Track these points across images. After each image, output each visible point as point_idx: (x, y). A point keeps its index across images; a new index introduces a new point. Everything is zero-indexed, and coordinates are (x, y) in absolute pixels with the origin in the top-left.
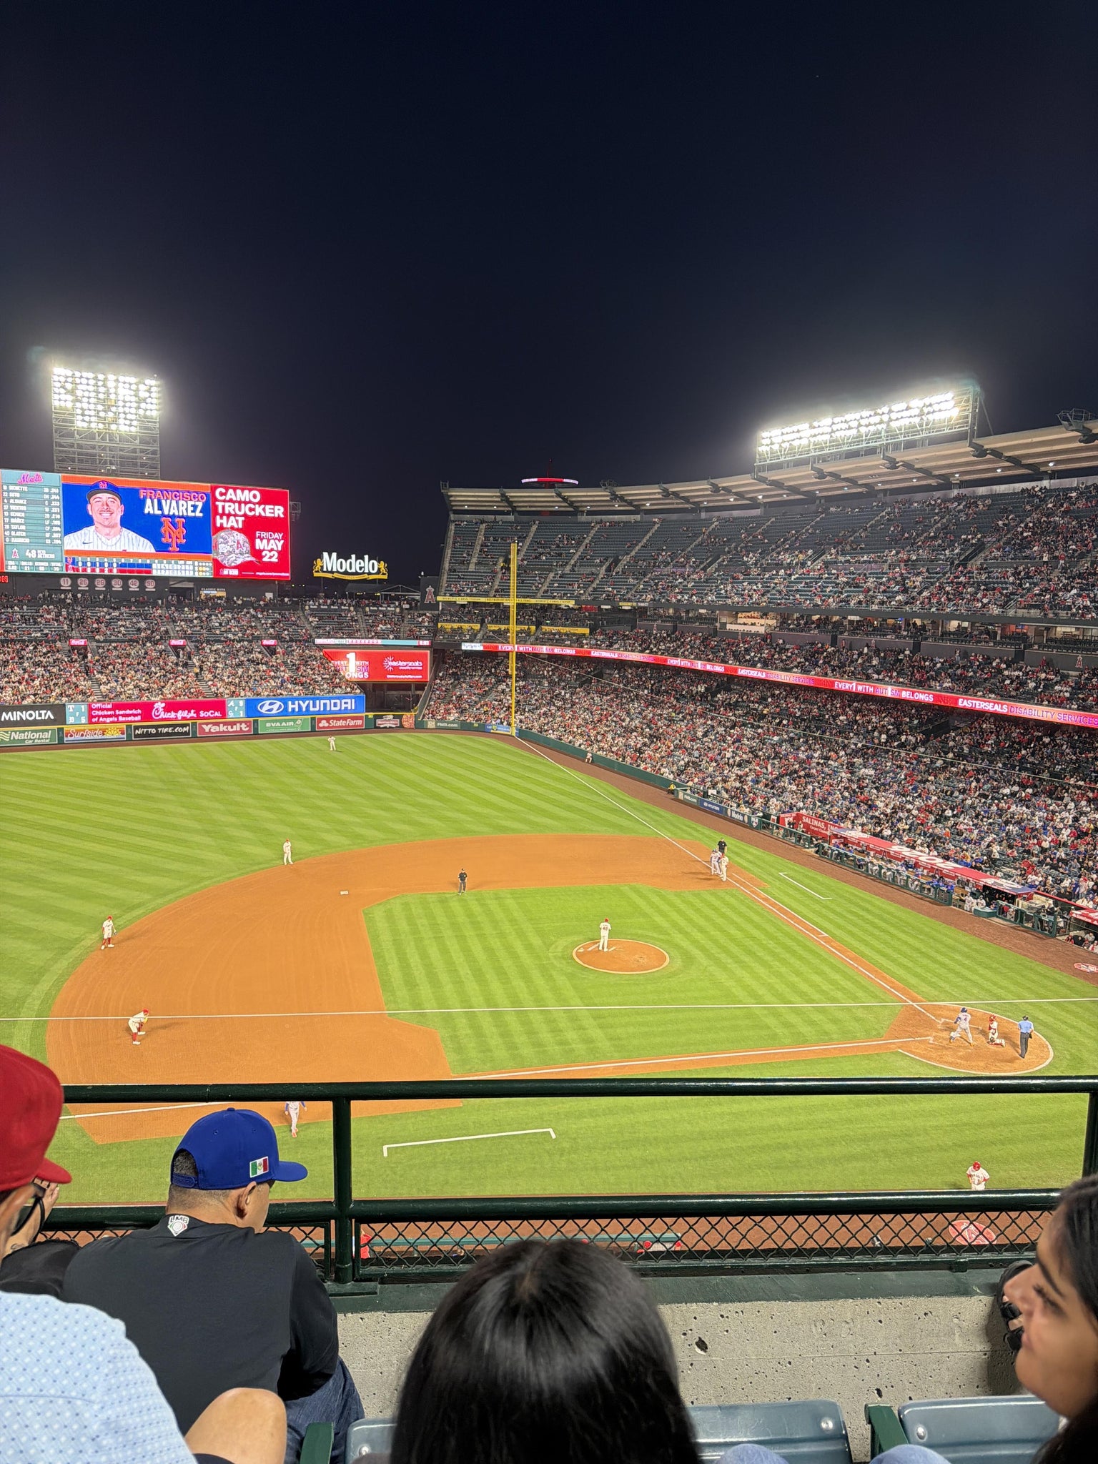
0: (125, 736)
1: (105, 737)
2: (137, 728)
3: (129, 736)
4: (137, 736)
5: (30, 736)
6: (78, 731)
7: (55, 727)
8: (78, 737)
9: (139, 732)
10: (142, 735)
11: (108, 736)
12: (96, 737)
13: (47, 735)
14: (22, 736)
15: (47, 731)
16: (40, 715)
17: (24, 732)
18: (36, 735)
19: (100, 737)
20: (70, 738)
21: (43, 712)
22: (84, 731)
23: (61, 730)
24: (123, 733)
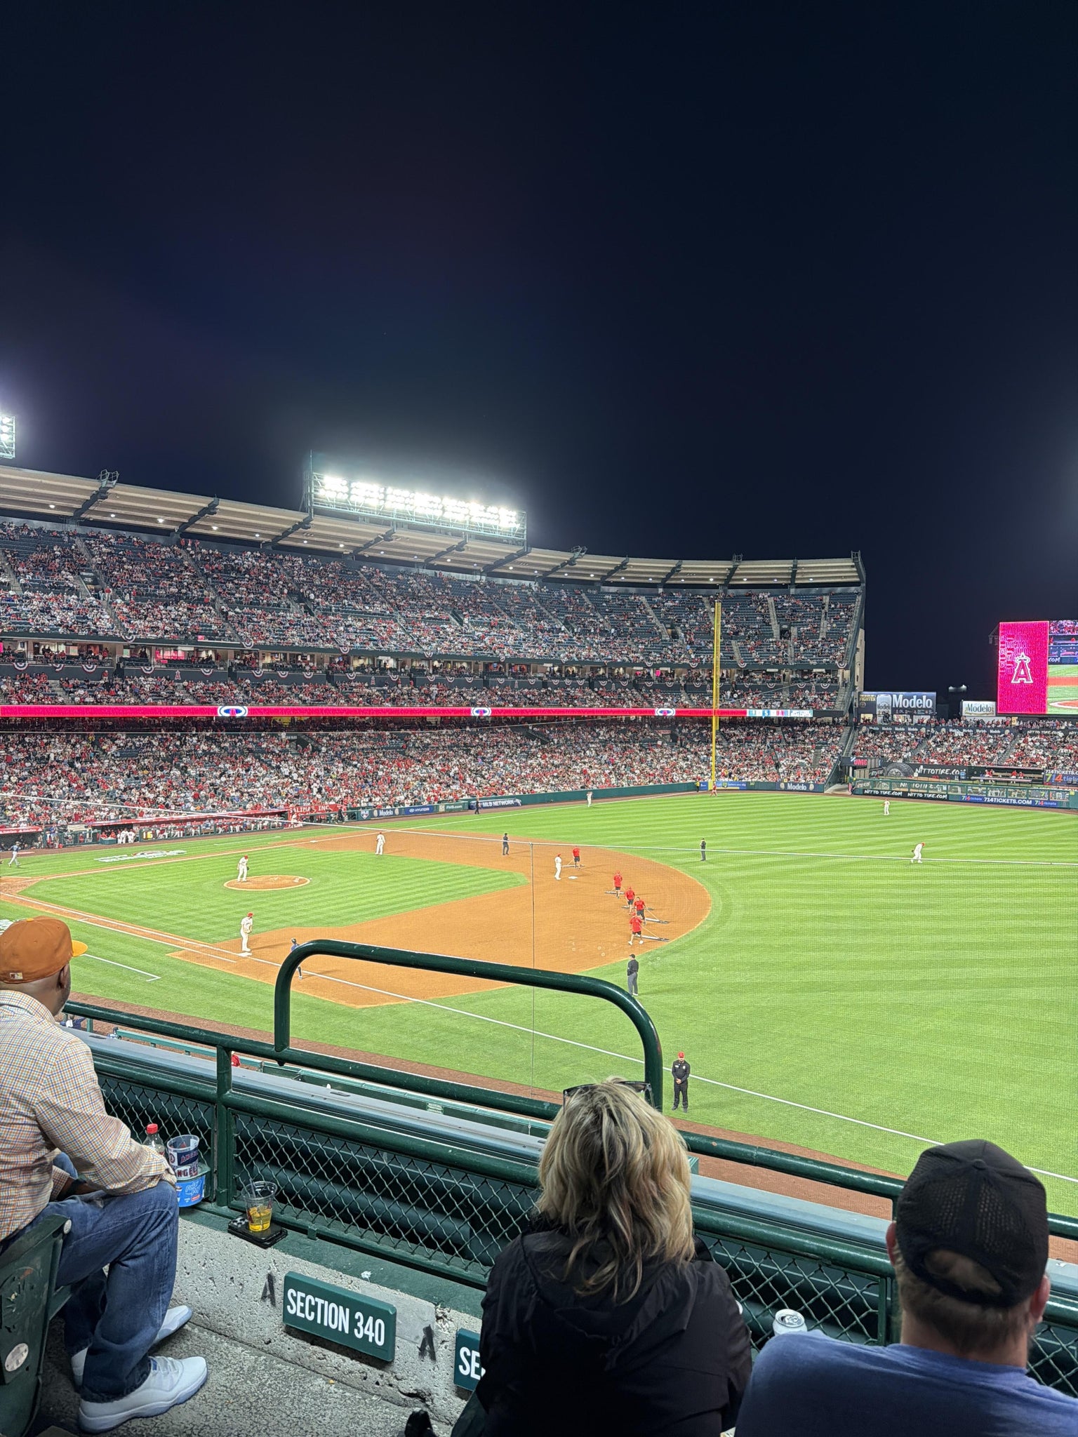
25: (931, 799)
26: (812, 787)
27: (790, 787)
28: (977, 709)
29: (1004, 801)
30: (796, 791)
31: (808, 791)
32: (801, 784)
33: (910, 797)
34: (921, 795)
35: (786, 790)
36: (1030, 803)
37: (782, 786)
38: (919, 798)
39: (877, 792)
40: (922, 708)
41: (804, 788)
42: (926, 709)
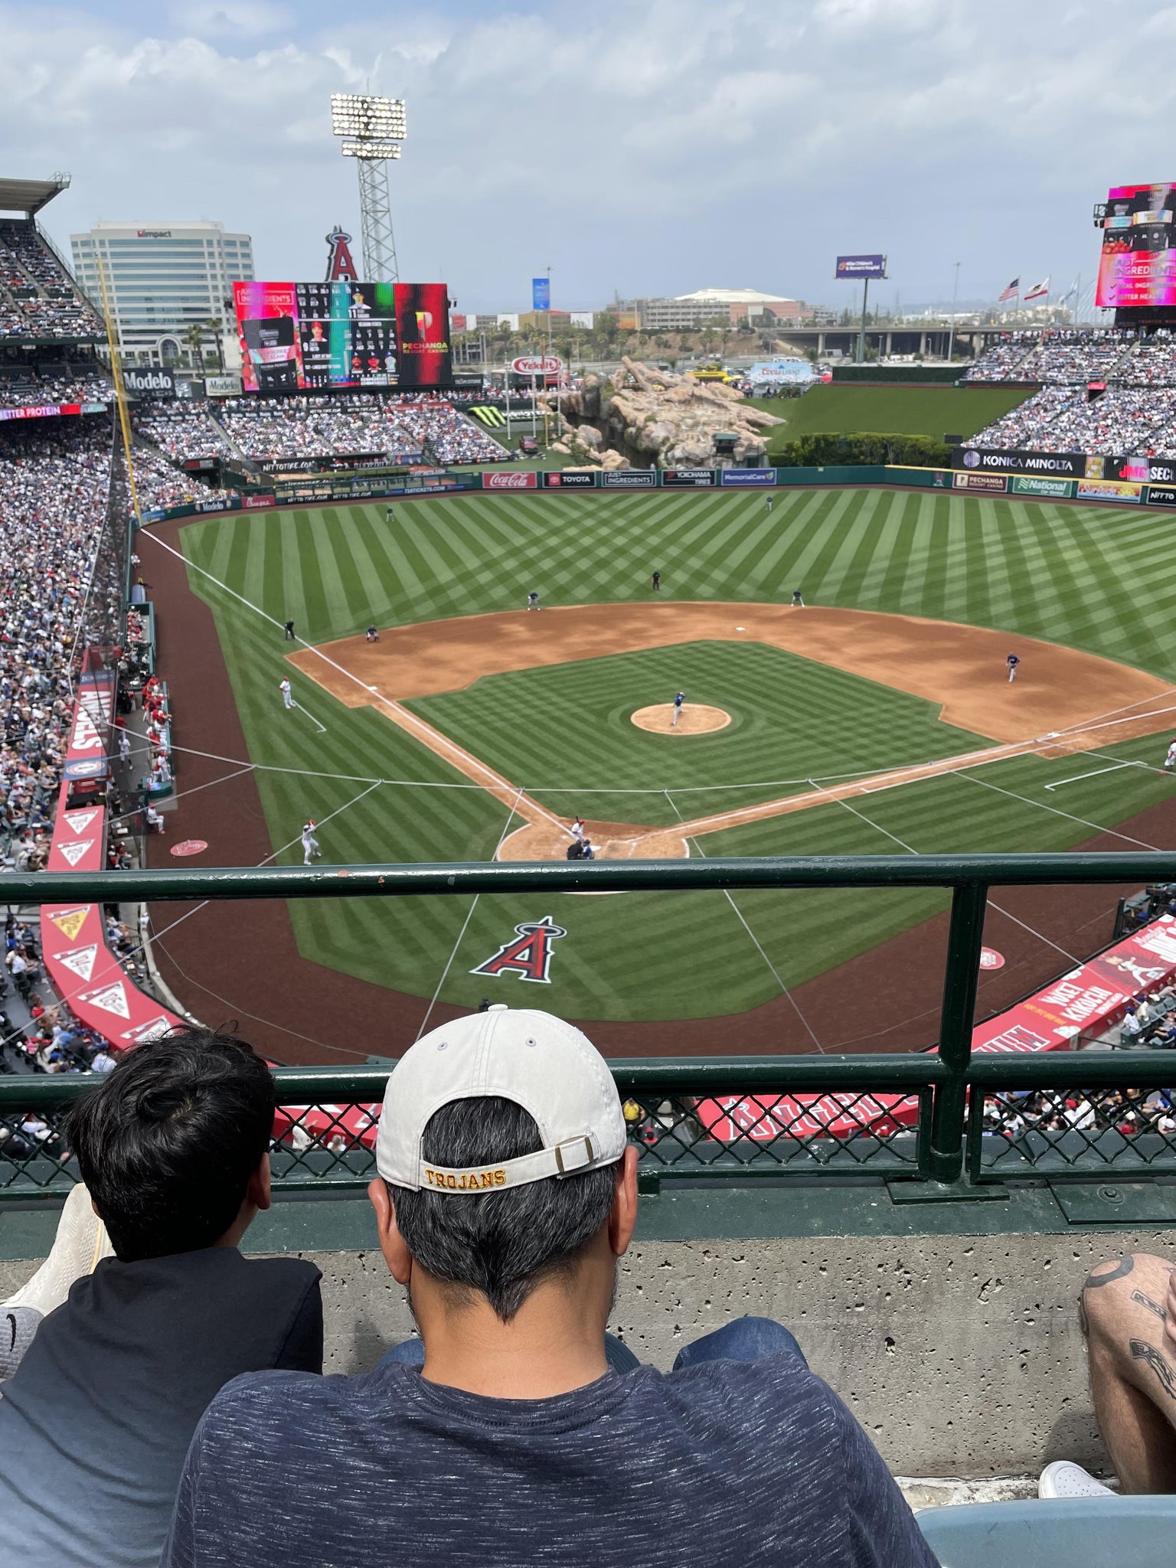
0: (1139, 498)
1: (1118, 497)
2: (1153, 490)
3: (1143, 498)
4: (1152, 500)
5: (1047, 487)
6: (1092, 487)
7: (1071, 480)
8: (1090, 493)
9: (1154, 495)
10: (1158, 500)
11: (1122, 496)
12: (1109, 495)
13: (1062, 487)
14: (1039, 486)
15: (1062, 482)
16: (1061, 465)
17: (1040, 481)
18: (1052, 486)
19: (1113, 496)
20: (1083, 493)
21: (1064, 462)
22: (1097, 487)
23: (1076, 483)
24: (1137, 495)
25: (356, 498)
26: (229, 504)
27: (206, 508)
29: (422, 490)
30: (212, 511)
31: (225, 509)
32: (217, 504)
33: (336, 500)
34: (346, 496)
35: (204, 513)
36: (443, 488)
37: (198, 508)
38: (344, 499)
39: (301, 499)
40: (160, 389)
41: (220, 506)
42: (165, 389)
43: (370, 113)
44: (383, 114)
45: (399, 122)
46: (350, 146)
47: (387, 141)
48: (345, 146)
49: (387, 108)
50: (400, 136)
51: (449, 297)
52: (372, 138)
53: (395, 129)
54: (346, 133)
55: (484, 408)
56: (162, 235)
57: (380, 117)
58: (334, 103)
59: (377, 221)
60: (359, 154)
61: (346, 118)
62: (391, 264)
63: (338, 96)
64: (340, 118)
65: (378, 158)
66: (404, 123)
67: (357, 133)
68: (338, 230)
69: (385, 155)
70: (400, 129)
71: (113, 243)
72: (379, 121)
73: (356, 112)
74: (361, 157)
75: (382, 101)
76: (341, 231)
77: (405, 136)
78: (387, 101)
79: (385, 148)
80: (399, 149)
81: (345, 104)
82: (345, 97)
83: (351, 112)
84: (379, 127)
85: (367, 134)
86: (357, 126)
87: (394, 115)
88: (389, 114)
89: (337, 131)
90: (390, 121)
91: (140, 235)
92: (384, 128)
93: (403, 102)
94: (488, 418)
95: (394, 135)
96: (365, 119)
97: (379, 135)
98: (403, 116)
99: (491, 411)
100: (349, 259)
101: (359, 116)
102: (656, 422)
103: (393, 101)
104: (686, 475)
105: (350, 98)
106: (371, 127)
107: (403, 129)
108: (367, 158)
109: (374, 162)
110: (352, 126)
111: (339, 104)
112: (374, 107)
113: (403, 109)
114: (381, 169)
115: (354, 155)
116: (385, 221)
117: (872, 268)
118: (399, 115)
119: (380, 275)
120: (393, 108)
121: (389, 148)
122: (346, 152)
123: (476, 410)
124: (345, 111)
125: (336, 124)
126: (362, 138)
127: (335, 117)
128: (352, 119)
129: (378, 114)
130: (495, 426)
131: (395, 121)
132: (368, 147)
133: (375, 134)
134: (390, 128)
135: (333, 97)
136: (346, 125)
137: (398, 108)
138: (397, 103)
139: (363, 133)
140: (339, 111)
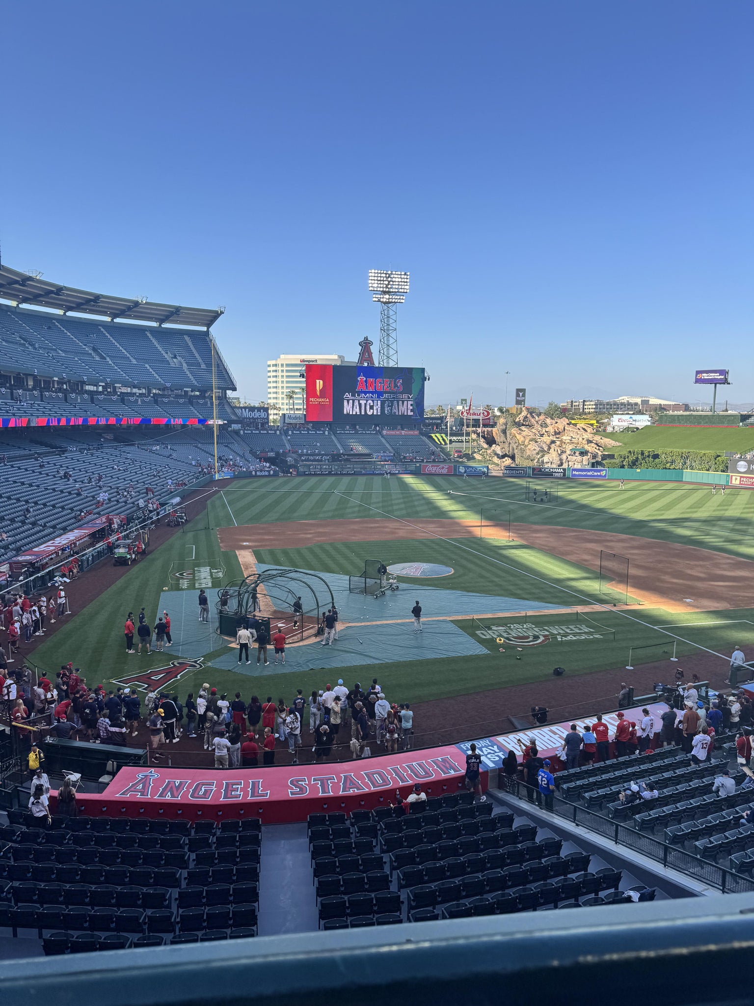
25: (344, 474)
26: (272, 472)
27: (258, 473)
28: (294, 418)
30: (262, 476)
31: (269, 476)
32: (265, 471)
33: (333, 474)
34: (339, 472)
35: (256, 476)
37: (254, 473)
39: (313, 473)
40: (261, 418)
41: (267, 473)
42: (263, 418)
43: (389, 279)
44: (397, 280)
45: (406, 284)
46: (377, 296)
47: (398, 294)
48: (374, 296)
49: (399, 276)
50: (405, 291)
51: (426, 375)
52: (390, 292)
53: (403, 287)
54: (375, 289)
55: (438, 435)
56: (313, 361)
57: (395, 282)
58: (370, 274)
59: (388, 335)
60: (382, 300)
61: (376, 282)
62: (394, 358)
63: (373, 271)
64: (373, 282)
65: (392, 302)
66: (408, 284)
67: (381, 289)
68: (366, 339)
69: (396, 301)
70: (406, 287)
71: (288, 365)
72: (394, 283)
73: (382, 279)
74: (382, 302)
75: (397, 273)
76: (367, 339)
77: (408, 291)
78: (399, 273)
79: (396, 297)
80: (404, 298)
81: (376, 275)
82: (376, 271)
83: (379, 279)
84: (394, 287)
85: (387, 290)
86: (382, 286)
87: (403, 280)
88: (400, 280)
89: (371, 289)
90: (400, 283)
91: (301, 362)
92: (397, 287)
93: (408, 274)
94: (439, 440)
95: (402, 291)
96: (387, 283)
97: (394, 290)
98: (408, 280)
99: (442, 437)
100: (370, 354)
101: (383, 281)
102: (536, 442)
103: (403, 273)
104: (547, 470)
105: (379, 272)
106: (389, 286)
107: (407, 287)
108: (385, 303)
109: (390, 305)
110: (379, 286)
111: (373, 275)
112: (392, 276)
113: (408, 277)
114: (394, 308)
115: (379, 301)
116: (393, 334)
117: (719, 377)
118: (405, 280)
119: (388, 363)
120: (403, 276)
121: (399, 297)
122: (374, 299)
123: (433, 435)
124: (376, 278)
125: (370, 285)
126: (385, 293)
127: (370, 281)
128: (379, 282)
129: (394, 280)
130: (441, 444)
131: (403, 283)
132: (387, 296)
133: (391, 290)
134: (400, 287)
135: (370, 271)
136: (376, 285)
137: (406, 277)
138: (405, 274)
139: (385, 289)
140: (373, 278)
